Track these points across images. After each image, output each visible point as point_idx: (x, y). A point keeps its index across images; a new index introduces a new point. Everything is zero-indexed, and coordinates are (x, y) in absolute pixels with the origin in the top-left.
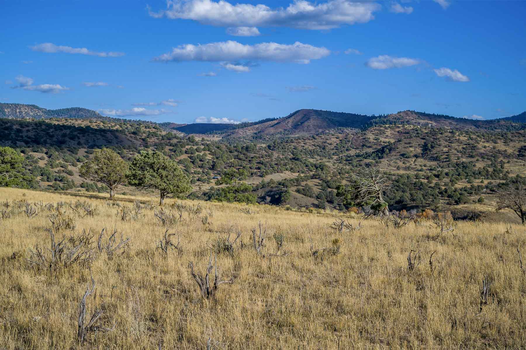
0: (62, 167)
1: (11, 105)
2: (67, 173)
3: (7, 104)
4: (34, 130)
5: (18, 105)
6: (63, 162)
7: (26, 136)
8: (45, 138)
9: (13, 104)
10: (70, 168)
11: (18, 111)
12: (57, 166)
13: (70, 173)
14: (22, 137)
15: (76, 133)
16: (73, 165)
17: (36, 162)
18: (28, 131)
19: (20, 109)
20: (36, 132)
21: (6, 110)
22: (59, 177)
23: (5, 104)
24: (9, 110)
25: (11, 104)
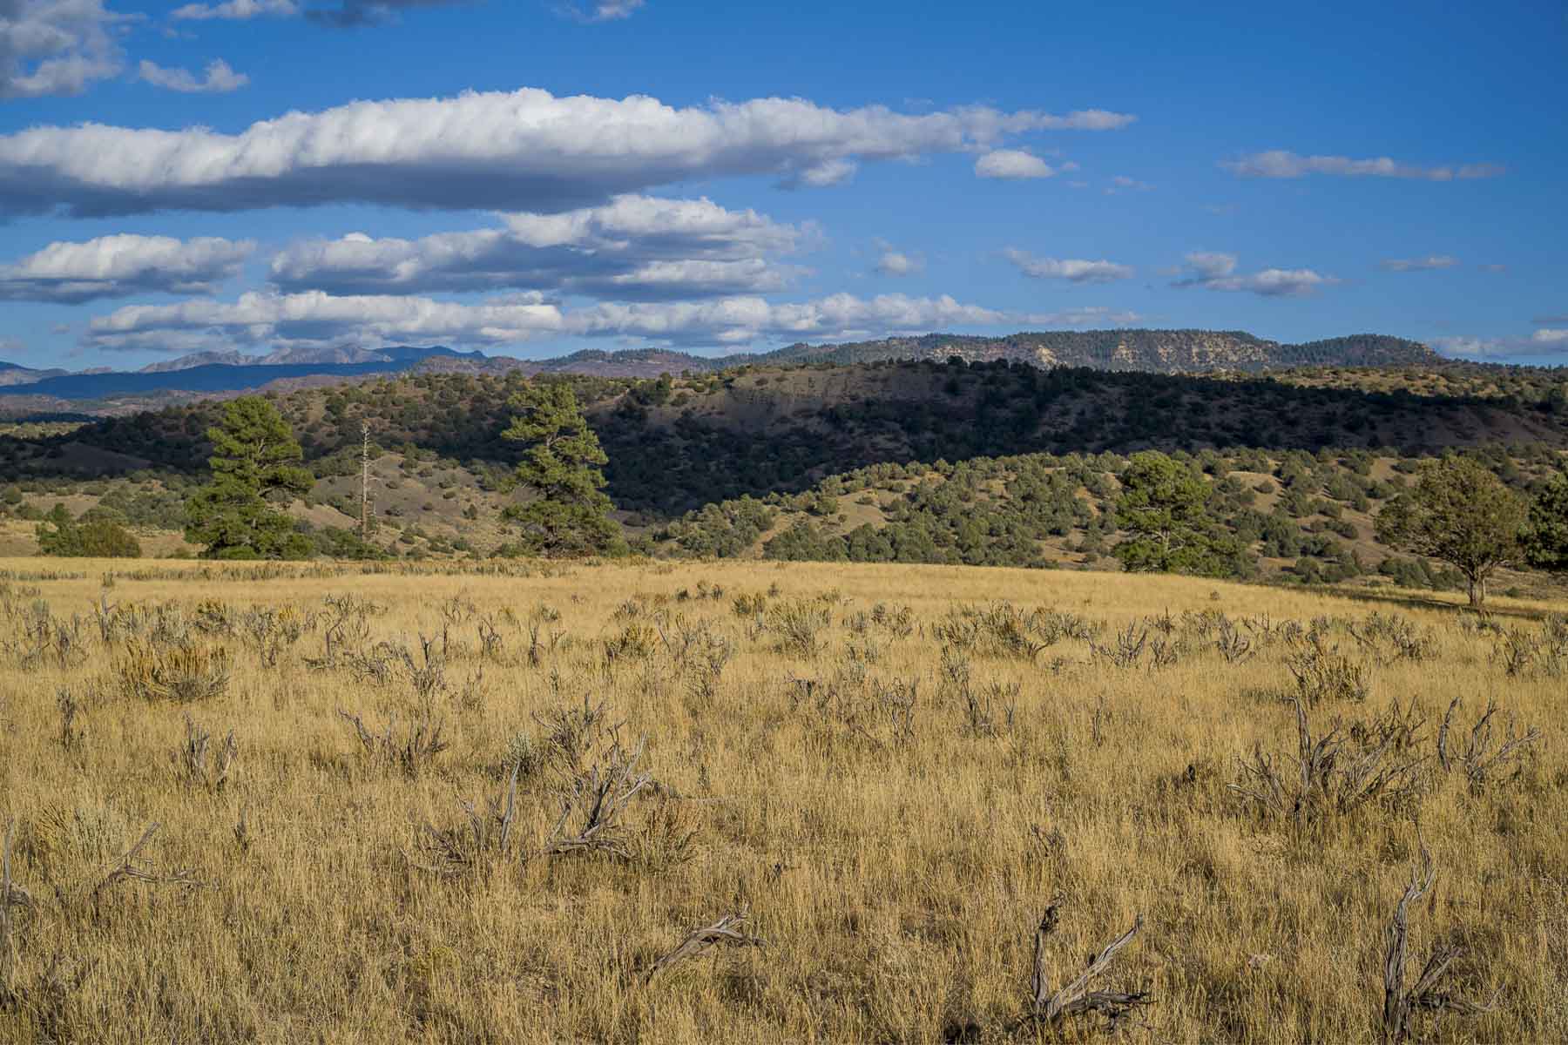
0: (1323, 513)
1: (1174, 336)
2: (1340, 532)
3: (1166, 332)
4: (1241, 407)
5: (1196, 332)
6: (1325, 500)
7: (1218, 425)
8: (1272, 429)
9: (1181, 331)
10: (1347, 516)
11: (1195, 350)
12: (1309, 510)
13: (1347, 532)
14: (1207, 426)
15: (1362, 412)
16: (1357, 509)
17: (1247, 499)
18: (1224, 408)
19: (1201, 345)
20: (1249, 410)
21: (1161, 351)
22: (1315, 544)
23: (1157, 331)
24: (1170, 349)
25: (1177, 333)
